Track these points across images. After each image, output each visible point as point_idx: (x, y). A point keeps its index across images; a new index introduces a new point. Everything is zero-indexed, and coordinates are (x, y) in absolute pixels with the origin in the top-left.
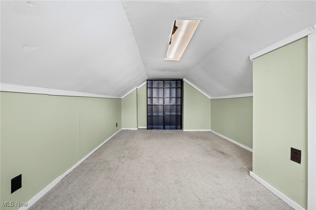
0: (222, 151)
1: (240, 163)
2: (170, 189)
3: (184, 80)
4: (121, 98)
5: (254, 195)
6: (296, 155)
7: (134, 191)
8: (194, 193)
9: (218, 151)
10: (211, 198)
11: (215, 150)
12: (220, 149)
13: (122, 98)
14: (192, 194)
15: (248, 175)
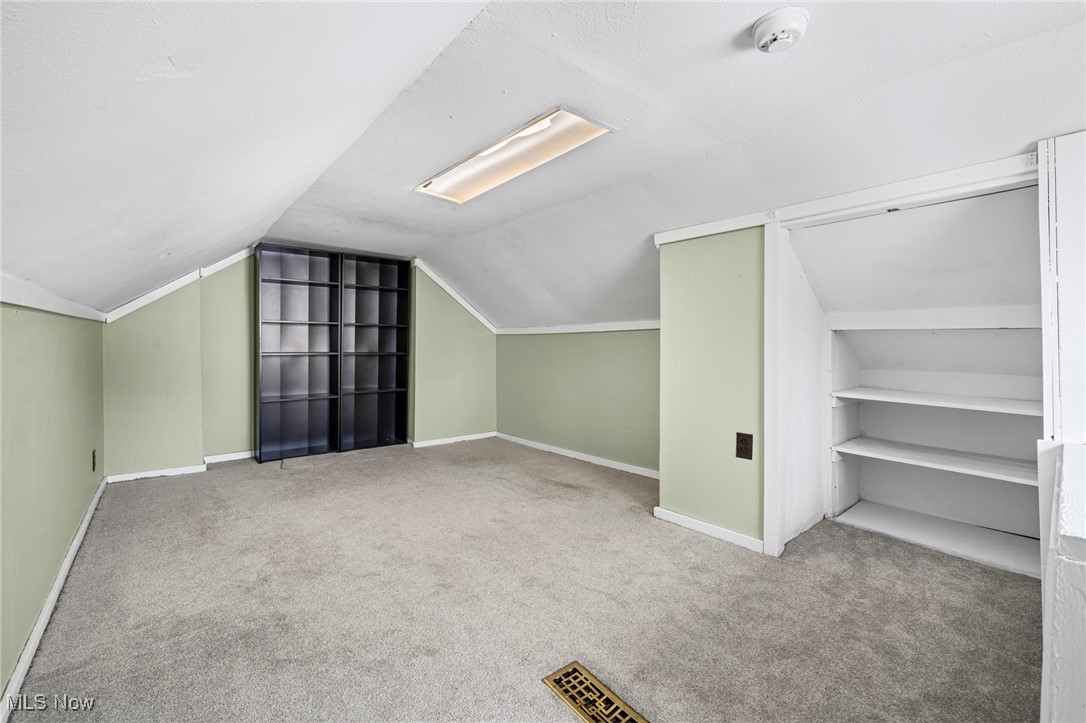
0: (565, 482)
1: (621, 500)
2: (528, 602)
3: (418, 263)
4: (103, 316)
5: (685, 549)
6: (744, 446)
7: (430, 652)
8: (587, 589)
9: (557, 484)
10: (627, 583)
11: (547, 482)
12: (558, 479)
13: (111, 317)
14: (584, 591)
15: (652, 518)
